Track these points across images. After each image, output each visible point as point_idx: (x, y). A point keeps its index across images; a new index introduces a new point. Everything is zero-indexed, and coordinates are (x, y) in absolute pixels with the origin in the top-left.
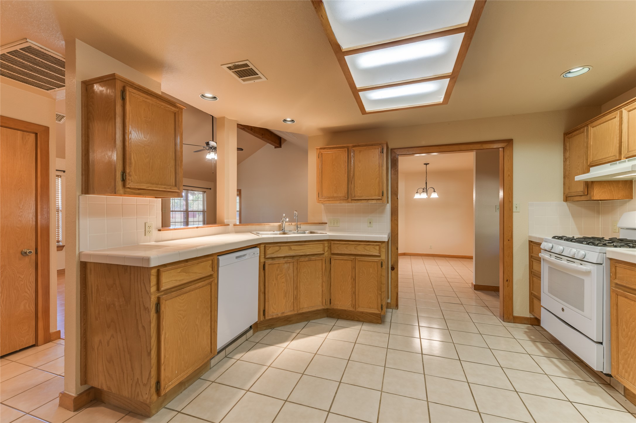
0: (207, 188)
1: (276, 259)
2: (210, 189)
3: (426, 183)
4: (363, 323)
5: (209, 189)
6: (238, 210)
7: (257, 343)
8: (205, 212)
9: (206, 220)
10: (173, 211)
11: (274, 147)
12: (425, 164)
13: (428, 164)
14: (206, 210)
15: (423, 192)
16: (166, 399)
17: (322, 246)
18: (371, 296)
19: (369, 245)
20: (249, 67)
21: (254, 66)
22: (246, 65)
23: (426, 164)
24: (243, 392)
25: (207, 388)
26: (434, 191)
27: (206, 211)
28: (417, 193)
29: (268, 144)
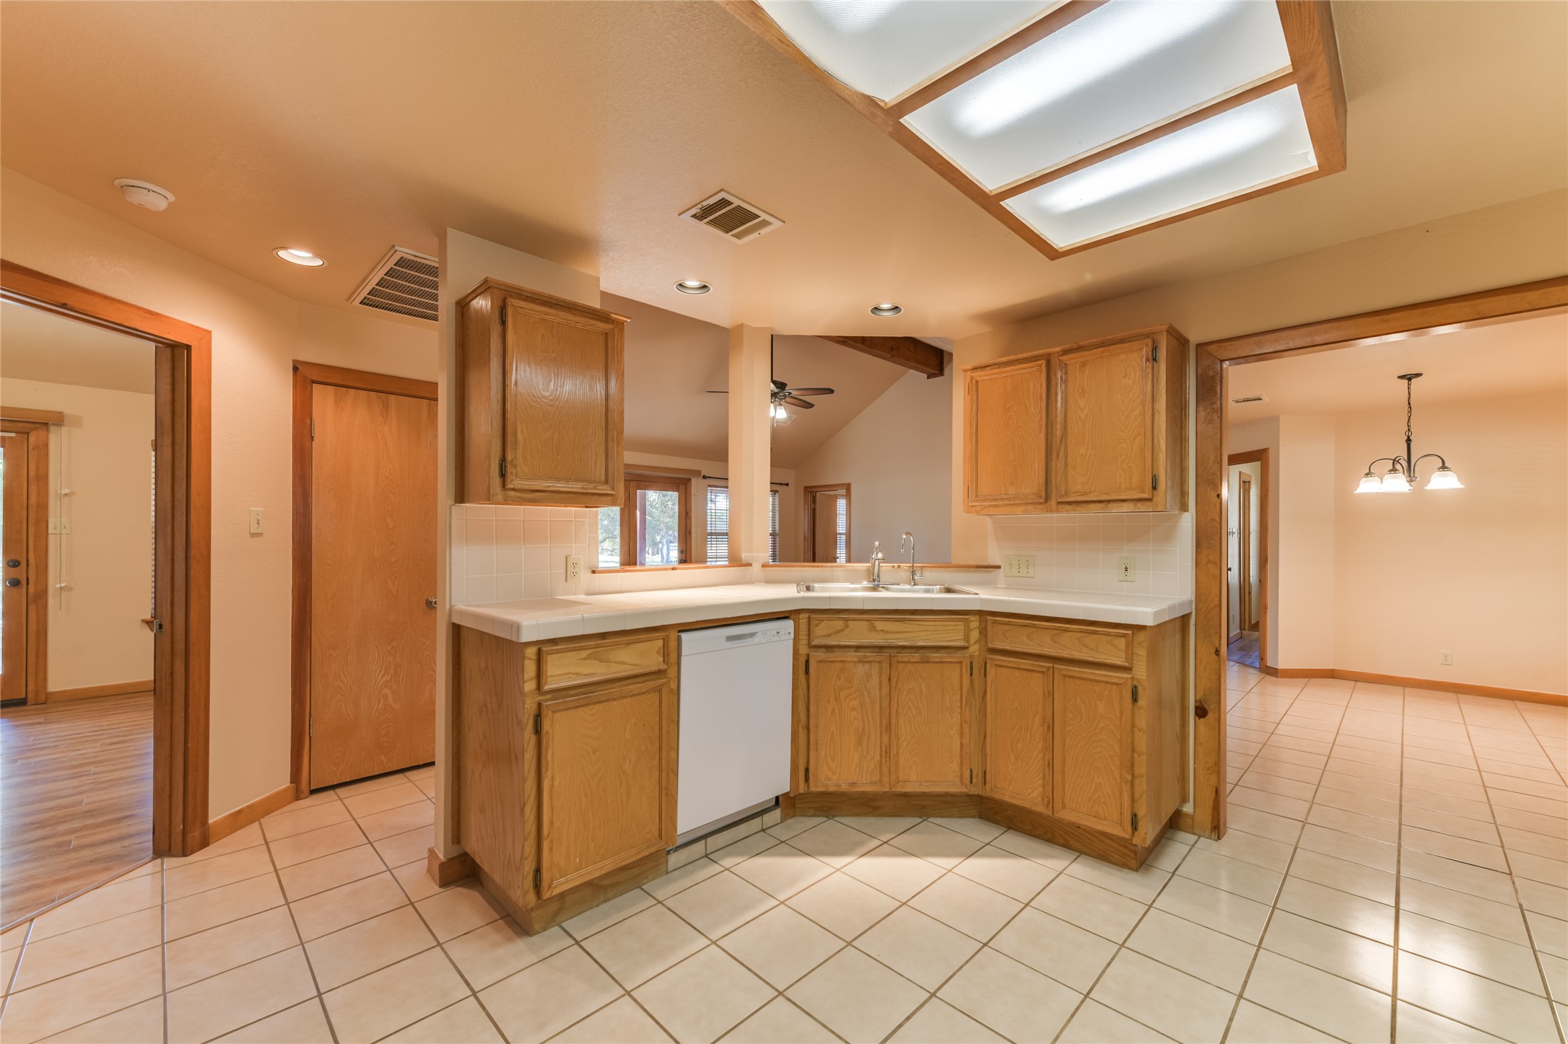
0: (781, 484)
1: (836, 650)
2: (787, 485)
3: (1409, 441)
4: (1079, 856)
5: (785, 484)
6: (844, 532)
7: (782, 842)
8: (777, 537)
9: (777, 553)
10: (711, 534)
11: (926, 375)
12: (1401, 377)
13: (1419, 375)
14: (777, 532)
15: (1394, 470)
16: (563, 909)
17: (963, 627)
18: (1100, 783)
19: (1094, 633)
20: (732, 203)
21: (742, 200)
22: (724, 203)
23: (1409, 378)
24: (705, 942)
25: (643, 910)
26: (1444, 467)
27: (778, 535)
28: (1367, 474)
29: (911, 371)
